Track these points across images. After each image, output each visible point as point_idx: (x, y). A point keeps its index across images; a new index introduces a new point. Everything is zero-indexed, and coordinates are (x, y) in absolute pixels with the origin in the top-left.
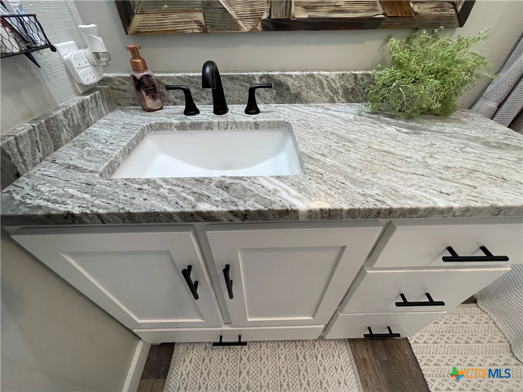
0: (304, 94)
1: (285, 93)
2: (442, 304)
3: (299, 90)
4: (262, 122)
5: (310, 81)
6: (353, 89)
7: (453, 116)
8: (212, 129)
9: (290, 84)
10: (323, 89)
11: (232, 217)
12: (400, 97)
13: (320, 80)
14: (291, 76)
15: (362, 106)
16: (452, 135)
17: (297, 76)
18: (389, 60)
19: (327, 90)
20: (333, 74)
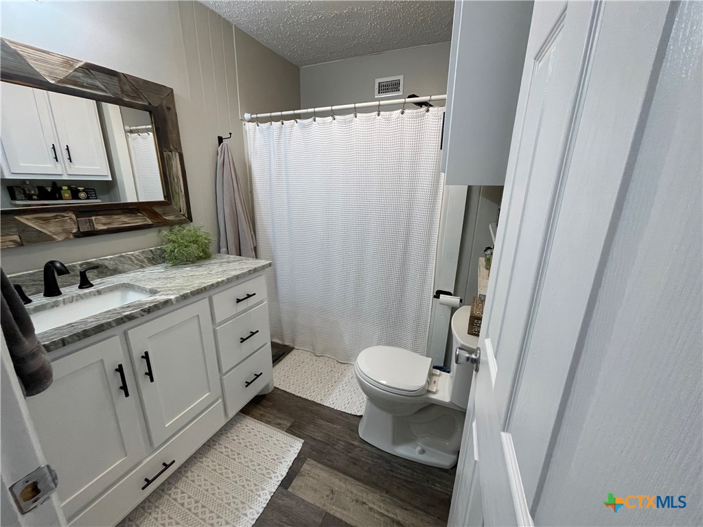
0: (120, 268)
1: (105, 271)
2: (258, 331)
3: (116, 266)
4: (103, 289)
5: (121, 259)
6: (153, 258)
7: (212, 257)
8: (57, 306)
9: (107, 264)
10: (133, 262)
11: (142, 313)
12: (183, 254)
13: (129, 258)
14: (106, 259)
15: (165, 265)
16: (215, 263)
17: (111, 258)
18: (166, 240)
19: (136, 262)
20: (137, 253)
